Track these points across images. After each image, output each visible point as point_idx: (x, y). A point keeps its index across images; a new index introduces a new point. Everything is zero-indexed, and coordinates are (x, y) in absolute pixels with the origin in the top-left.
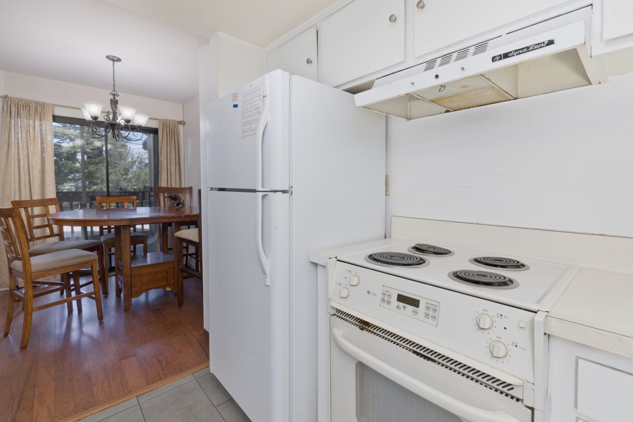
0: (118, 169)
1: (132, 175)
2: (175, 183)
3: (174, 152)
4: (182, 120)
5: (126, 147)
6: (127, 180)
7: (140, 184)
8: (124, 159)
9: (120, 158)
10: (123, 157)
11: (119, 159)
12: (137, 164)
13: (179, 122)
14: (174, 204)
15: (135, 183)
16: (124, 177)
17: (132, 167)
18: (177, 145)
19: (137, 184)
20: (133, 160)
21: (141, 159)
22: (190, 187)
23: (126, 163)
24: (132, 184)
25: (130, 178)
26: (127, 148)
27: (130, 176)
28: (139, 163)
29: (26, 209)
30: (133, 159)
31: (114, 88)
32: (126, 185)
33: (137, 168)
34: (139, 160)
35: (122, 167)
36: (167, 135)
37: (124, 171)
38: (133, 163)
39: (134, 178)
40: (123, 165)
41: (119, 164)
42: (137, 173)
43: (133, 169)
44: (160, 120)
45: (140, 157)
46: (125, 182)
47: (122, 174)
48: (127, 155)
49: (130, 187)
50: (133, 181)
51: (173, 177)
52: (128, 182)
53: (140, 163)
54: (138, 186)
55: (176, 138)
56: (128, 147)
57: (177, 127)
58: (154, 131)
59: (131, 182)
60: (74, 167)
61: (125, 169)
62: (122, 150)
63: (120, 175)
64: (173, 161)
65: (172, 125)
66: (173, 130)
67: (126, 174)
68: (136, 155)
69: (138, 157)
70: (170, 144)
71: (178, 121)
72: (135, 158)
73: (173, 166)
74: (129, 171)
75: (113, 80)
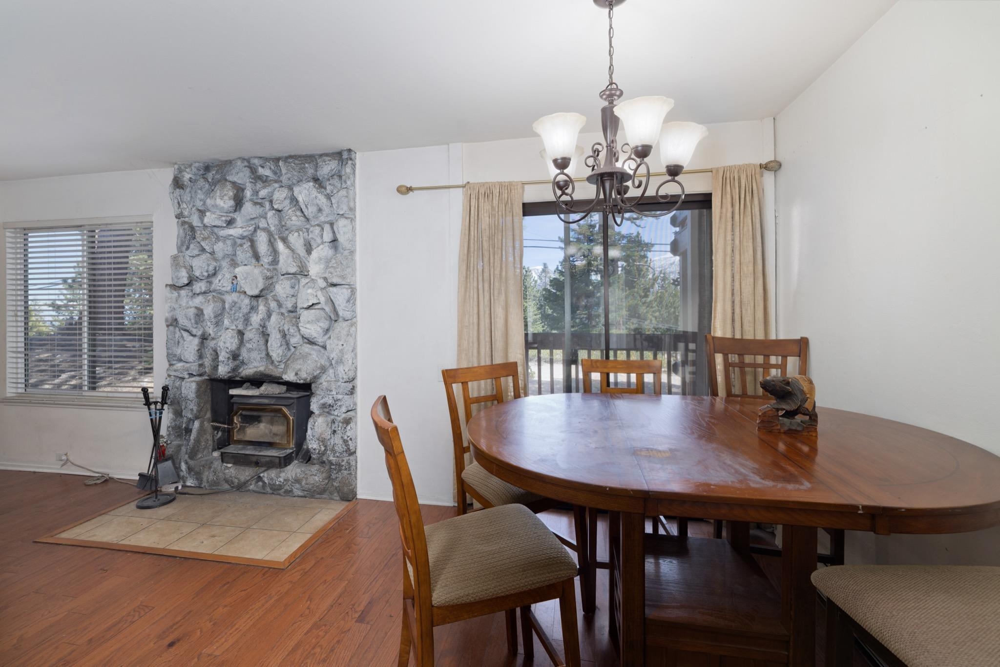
0: (636, 290)
1: (653, 297)
2: (752, 325)
3: (751, 244)
4: (773, 159)
5: (646, 259)
6: (647, 305)
7: (664, 309)
8: (644, 276)
9: (639, 275)
10: (642, 273)
11: (637, 276)
12: (659, 281)
13: (765, 167)
14: (778, 410)
15: (657, 307)
16: (644, 300)
17: (652, 286)
18: (758, 225)
19: (659, 310)
20: (655, 276)
21: (664, 274)
22: (799, 338)
23: (645, 281)
24: (654, 309)
25: (650, 301)
26: (647, 261)
27: (651, 298)
28: (662, 280)
29: (465, 384)
30: (654, 274)
31: (611, 77)
32: (645, 311)
33: (659, 287)
34: (662, 275)
35: (642, 286)
36: (732, 205)
37: (643, 292)
38: (655, 280)
39: (656, 301)
40: (643, 284)
41: (638, 284)
42: (659, 294)
43: (655, 289)
44: (717, 170)
45: (663, 272)
46: (644, 307)
47: (640, 296)
48: (647, 269)
49: (650, 313)
50: (654, 305)
51: (747, 310)
52: (647, 307)
53: (664, 279)
54: (660, 312)
55: (757, 209)
56: (649, 260)
57: (758, 181)
58: (703, 202)
59: (652, 307)
60: (587, 290)
61: (644, 289)
62: (641, 263)
63: (639, 298)
64: (748, 269)
65: (747, 176)
66: (747, 189)
67: (646, 296)
68: (658, 269)
69: (661, 271)
70: (742, 225)
71: (760, 165)
72: (657, 273)
73: (749, 281)
74: (649, 291)
75: (610, 54)
